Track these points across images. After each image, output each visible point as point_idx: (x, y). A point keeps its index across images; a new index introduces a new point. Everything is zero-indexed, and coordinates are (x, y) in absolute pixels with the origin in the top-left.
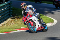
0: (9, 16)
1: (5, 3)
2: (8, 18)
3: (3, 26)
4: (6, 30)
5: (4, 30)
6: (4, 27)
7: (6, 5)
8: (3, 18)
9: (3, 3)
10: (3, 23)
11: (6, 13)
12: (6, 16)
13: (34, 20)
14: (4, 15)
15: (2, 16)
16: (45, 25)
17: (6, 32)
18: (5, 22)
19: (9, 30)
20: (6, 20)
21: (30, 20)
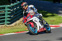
0: (22, 16)
1: (18, 2)
2: (20, 18)
3: (15, 25)
4: (19, 30)
5: (16, 30)
6: (16, 27)
7: (19, 4)
8: (16, 17)
9: (16, 2)
10: (15, 23)
11: (18, 12)
12: (19, 16)
13: (35, 21)
14: (16, 14)
15: (14, 15)
16: (48, 26)
17: (18, 32)
18: (18, 22)
19: (21, 30)
20: (18, 19)
21: (30, 21)
